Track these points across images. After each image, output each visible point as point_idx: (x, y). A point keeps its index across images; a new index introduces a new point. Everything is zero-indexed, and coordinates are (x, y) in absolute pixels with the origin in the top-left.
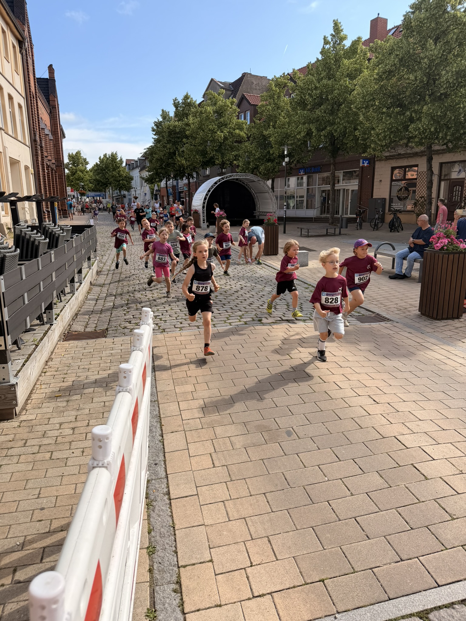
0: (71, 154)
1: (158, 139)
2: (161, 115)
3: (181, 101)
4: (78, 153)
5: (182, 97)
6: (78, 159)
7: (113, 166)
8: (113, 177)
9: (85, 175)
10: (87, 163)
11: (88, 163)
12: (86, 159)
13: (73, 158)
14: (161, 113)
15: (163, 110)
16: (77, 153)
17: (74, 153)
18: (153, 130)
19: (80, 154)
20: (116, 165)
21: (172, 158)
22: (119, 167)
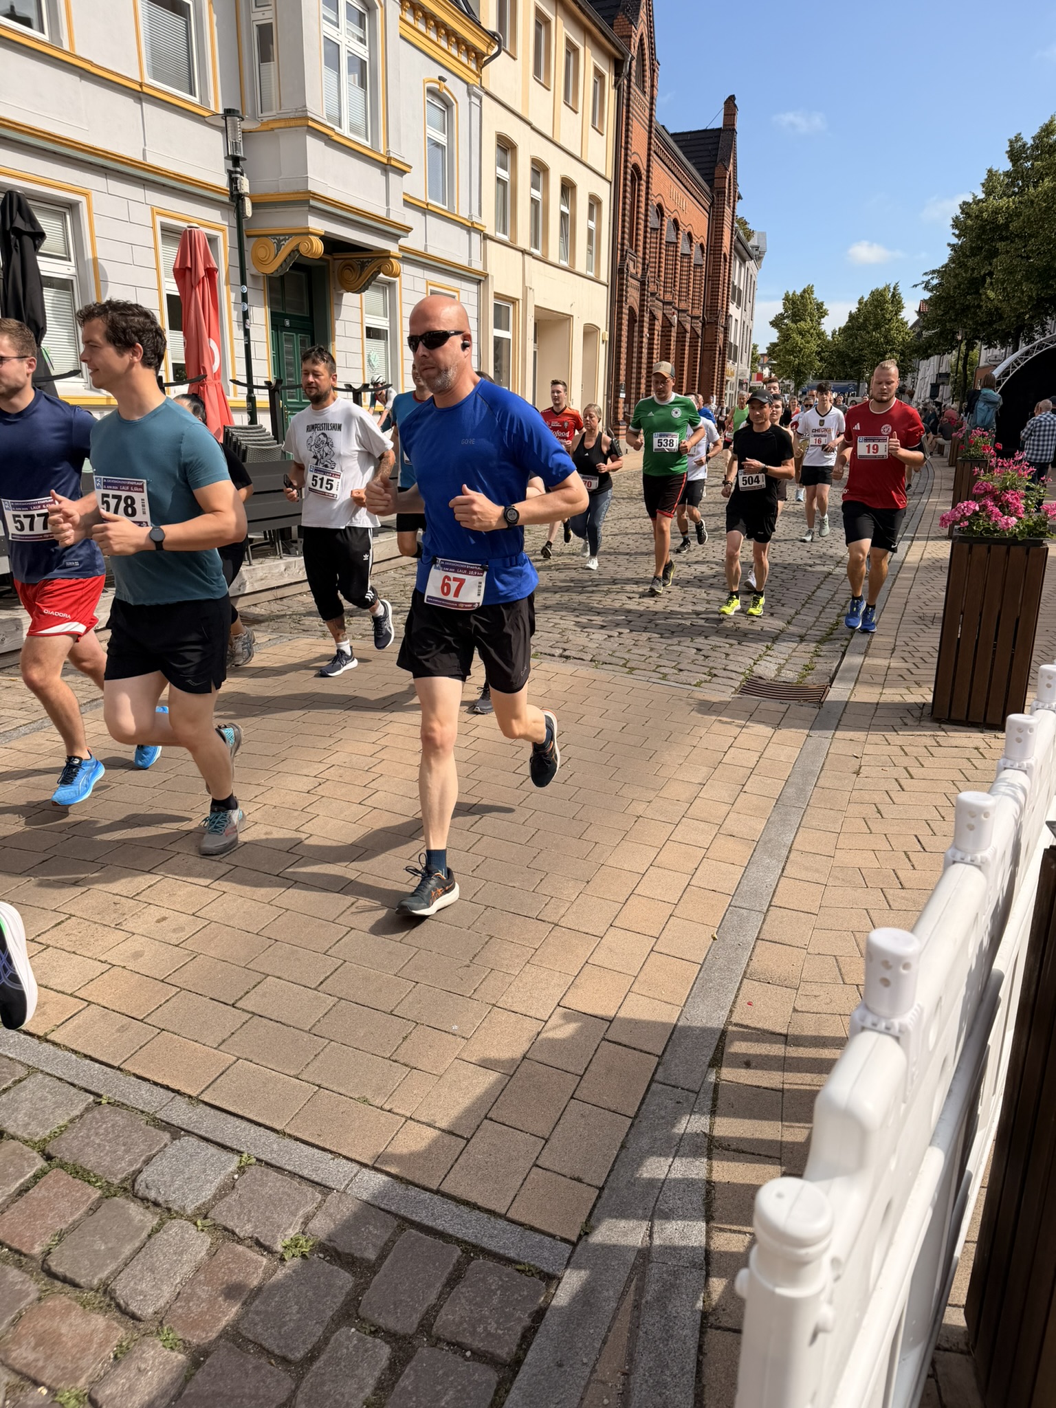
0: (791, 293)
1: (961, 246)
2: (983, 185)
3: (1030, 142)
4: (808, 291)
5: (1036, 131)
6: (805, 305)
7: (875, 315)
8: (870, 344)
9: (808, 342)
10: (823, 314)
11: (826, 314)
12: (822, 303)
13: (794, 303)
14: (984, 176)
15: (990, 171)
16: (804, 291)
17: (798, 293)
18: (956, 223)
19: (812, 292)
20: (883, 315)
21: (977, 292)
22: (890, 320)
